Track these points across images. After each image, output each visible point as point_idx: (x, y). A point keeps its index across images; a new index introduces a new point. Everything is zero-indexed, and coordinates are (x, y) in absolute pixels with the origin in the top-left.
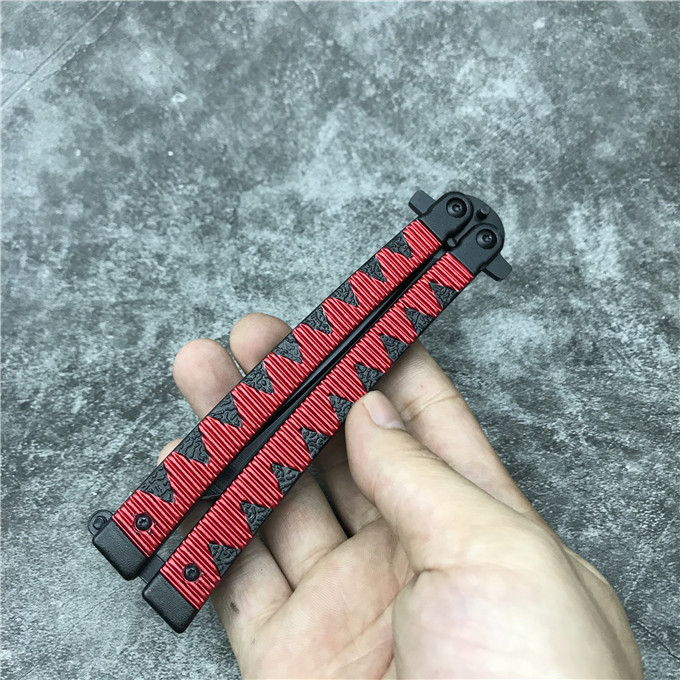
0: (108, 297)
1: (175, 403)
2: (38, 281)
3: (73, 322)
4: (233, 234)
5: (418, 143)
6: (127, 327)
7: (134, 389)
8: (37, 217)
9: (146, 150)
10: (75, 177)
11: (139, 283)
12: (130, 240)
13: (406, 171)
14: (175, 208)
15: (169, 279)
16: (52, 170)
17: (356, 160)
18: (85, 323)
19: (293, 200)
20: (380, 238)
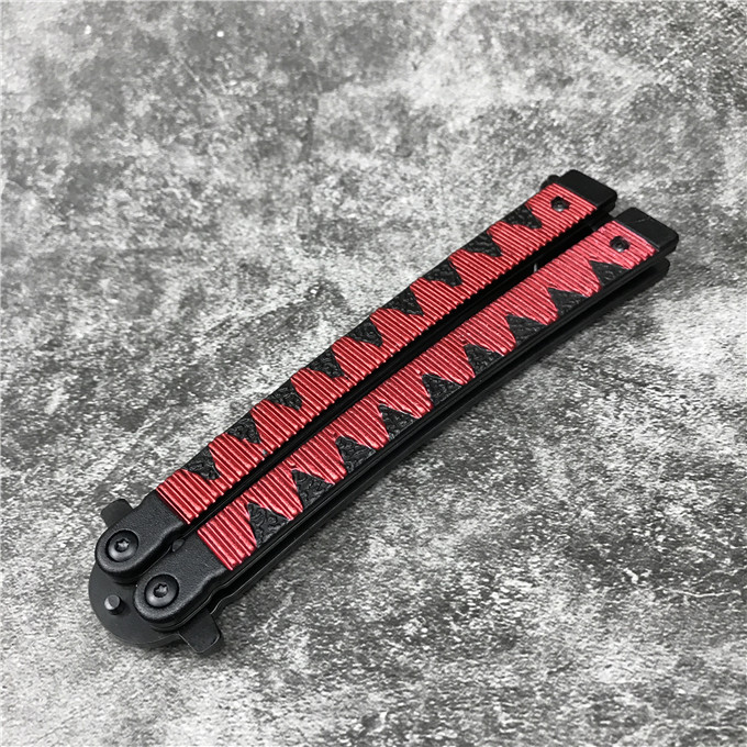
0: (116, 242)
1: (198, 407)
2: (19, 216)
3: (63, 277)
4: (304, 156)
5: (595, 26)
6: (139, 287)
7: (140, 382)
8: (25, 123)
9: (186, 28)
10: (82, 66)
11: (163, 223)
12: (154, 161)
13: (575, 68)
14: (222, 114)
15: (206, 220)
16: (49, 55)
17: (497, 48)
18: (79, 279)
19: (398, 107)
20: (529, 168)
